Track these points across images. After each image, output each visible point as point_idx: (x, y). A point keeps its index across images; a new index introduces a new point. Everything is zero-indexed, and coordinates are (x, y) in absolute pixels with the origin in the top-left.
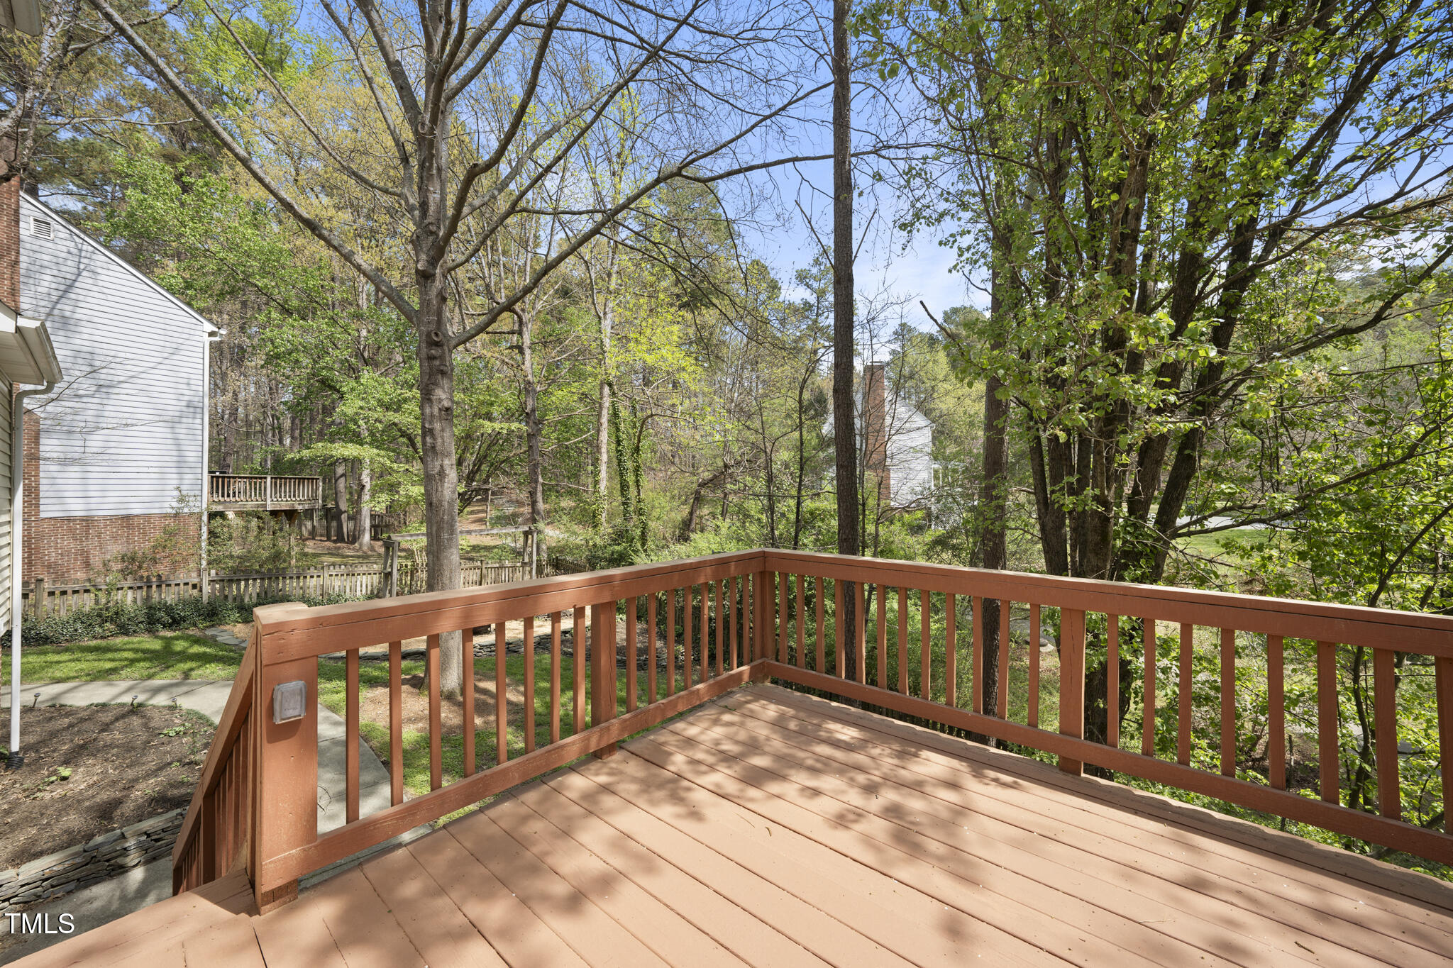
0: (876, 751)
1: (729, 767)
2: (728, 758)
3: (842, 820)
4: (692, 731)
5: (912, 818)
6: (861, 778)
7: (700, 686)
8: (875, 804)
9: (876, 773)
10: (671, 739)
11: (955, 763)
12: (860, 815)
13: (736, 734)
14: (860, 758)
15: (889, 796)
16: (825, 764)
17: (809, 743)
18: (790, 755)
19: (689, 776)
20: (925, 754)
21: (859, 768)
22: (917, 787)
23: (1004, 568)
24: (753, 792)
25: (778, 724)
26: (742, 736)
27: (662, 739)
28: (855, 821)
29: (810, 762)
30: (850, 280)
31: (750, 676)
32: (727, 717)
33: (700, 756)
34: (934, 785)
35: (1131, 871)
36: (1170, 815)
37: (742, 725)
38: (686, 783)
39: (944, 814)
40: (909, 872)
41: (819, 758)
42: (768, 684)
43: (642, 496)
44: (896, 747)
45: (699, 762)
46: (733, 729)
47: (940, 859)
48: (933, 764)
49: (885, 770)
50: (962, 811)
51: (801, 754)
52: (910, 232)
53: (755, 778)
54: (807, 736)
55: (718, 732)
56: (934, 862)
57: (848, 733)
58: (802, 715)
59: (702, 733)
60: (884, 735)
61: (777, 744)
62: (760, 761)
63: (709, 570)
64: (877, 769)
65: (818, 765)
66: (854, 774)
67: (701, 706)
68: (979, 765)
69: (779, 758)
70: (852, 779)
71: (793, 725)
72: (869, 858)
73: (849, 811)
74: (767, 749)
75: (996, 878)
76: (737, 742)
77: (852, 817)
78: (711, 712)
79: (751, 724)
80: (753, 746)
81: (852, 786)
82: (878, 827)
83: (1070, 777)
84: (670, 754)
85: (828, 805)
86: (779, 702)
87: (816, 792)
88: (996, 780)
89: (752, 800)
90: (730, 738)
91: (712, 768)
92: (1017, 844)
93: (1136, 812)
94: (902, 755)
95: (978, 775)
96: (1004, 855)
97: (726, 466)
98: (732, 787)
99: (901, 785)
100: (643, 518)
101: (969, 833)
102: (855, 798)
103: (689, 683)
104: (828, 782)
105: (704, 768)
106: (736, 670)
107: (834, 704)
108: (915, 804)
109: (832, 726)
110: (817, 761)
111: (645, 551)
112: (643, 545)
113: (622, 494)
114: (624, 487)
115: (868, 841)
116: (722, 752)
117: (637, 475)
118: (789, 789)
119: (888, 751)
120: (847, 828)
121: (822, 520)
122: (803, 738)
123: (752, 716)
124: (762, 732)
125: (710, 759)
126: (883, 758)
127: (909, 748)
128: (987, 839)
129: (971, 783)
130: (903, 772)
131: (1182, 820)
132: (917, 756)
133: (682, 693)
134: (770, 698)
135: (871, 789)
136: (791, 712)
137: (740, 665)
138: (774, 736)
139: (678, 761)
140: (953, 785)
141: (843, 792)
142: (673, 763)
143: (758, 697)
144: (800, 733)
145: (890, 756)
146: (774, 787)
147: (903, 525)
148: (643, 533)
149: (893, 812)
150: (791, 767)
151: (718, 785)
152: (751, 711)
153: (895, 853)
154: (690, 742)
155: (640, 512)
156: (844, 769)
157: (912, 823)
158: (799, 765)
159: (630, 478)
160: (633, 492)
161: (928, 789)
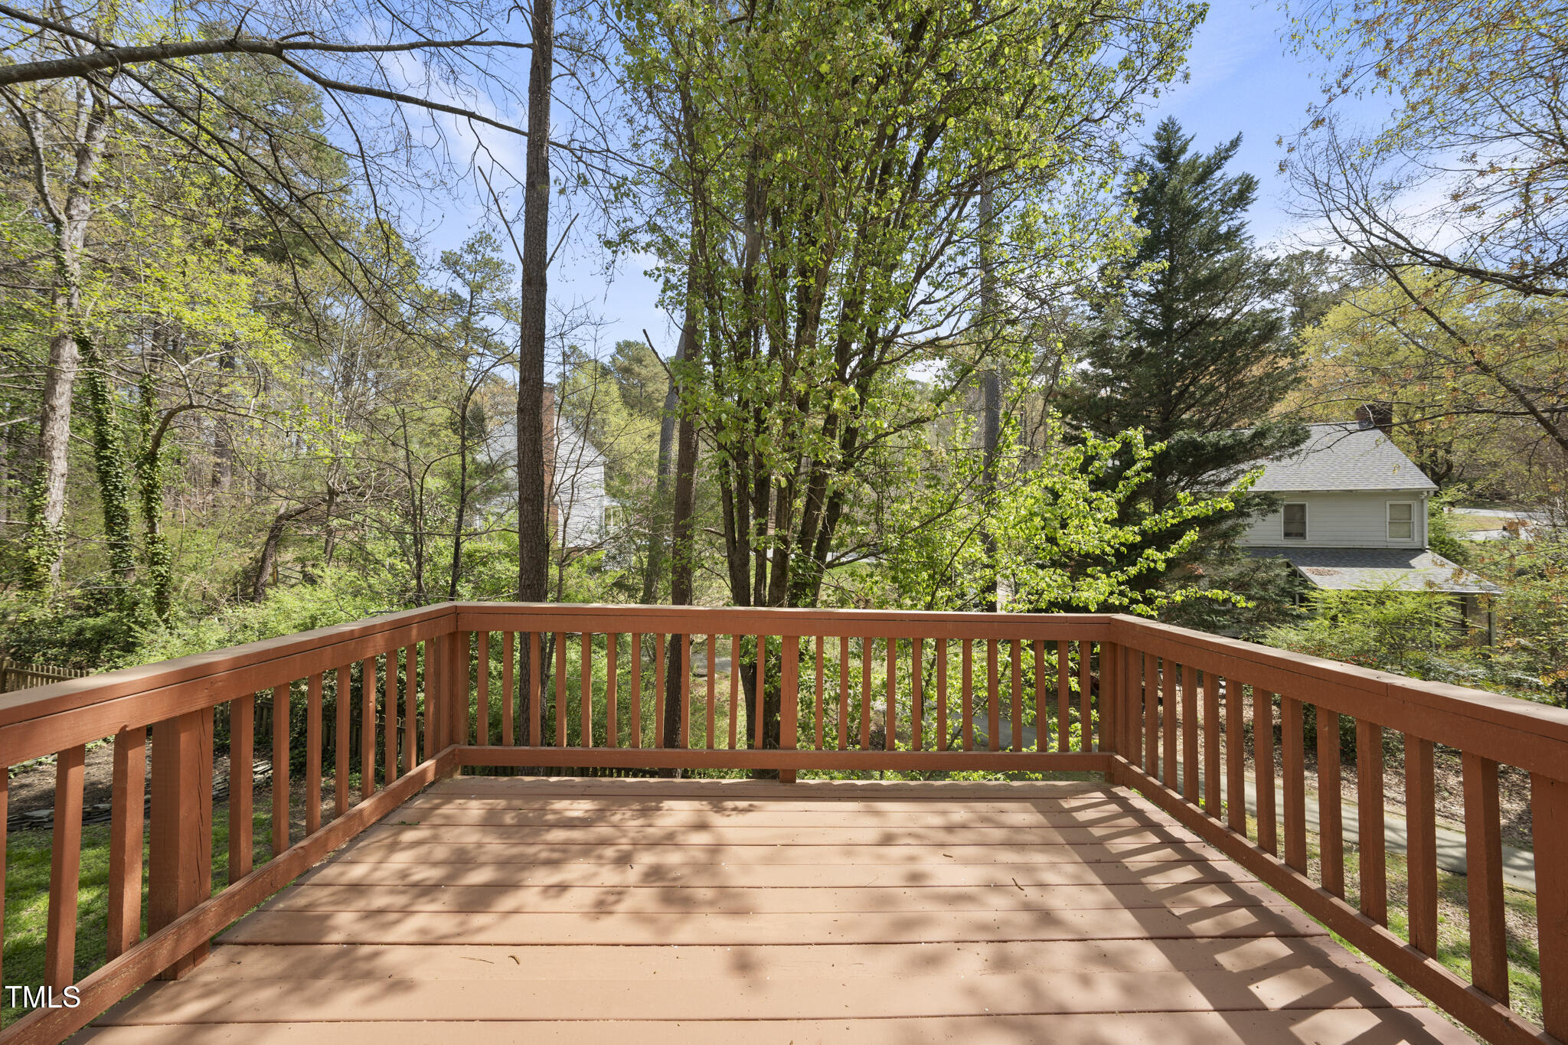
0: (617, 817)
1: (433, 901)
2: (426, 890)
3: (602, 908)
4: (357, 872)
5: (673, 875)
6: (610, 852)
7: (365, 804)
8: (633, 874)
9: (624, 840)
10: (322, 894)
11: (695, 805)
12: (620, 893)
13: (430, 853)
14: (602, 830)
15: (646, 859)
16: (564, 851)
17: (537, 833)
18: (514, 857)
19: (371, 936)
20: (667, 804)
21: (604, 842)
22: (669, 840)
23: (690, 604)
24: (479, 920)
25: (490, 823)
26: (441, 852)
27: (301, 901)
28: (617, 902)
29: (544, 855)
30: (542, 284)
31: (436, 773)
32: (409, 836)
33: (379, 901)
34: (684, 833)
35: (849, 848)
36: (859, 793)
37: (435, 839)
38: (366, 950)
39: (701, 856)
40: (687, 931)
41: (552, 846)
42: (458, 777)
43: (160, 532)
44: (636, 806)
45: (381, 911)
46: (423, 850)
47: (712, 903)
48: (678, 812)
49: (632, 835)
50: (716, 849)
51: (532, 850)
52: (615, 252)
53: (478, 900)
54: (530, 826)
55: (400, 860)
56: (708, 910)
57: (579, 808)
58: (517, 803)
59: (375, 869)
60: (621, 798)
61: (495, 846)
62: (480, 876)
63: (379, 639)
64: (624, 836)
65: (555, 856)
66: (600, 850)
67: (367, 832)
68: (717, 797)
69: (502, 863)
70: (600, 857)
71: (509, 819)
72: (643, 935)
73: (607, 893)
74: (483, 859)
75: (763, 899)
76: (435, 864)
77: (612, 898)
78: (383, 835)
79: (450, 835)
80: (462, 861)
81: (602, 865)
82: (644, 898)
83: (788, 786)
84: (327, 917)
85: (581, 897)
86: (480, 796)
87: (563, 888)
88: (735, 809)
89: (480, 930)
90: (426, 862)
91: (406, 912)
92: (768, 861)
93: (839, 799)
94: (644, 812)
95: (720, 810)
96: (762, 876)
97: (332, 493)
98: (445, 924)
99: (653, 844)
100: (162, 569)
101: (730, 868)
102: (610, 877)
103: (345, 806)
104: (575, 870)
105: (393, 917)
106: (415, 770)
107: (553, 779)
108: (673, 858)
109: (559, 805)
110: (553, 850)
111: (166, 621)
112: (160, 611)
113: (110, 530)
114: (114, 519)
115: (638, 916)
116: (415, 885)
117: (149, 500)
118: (528, 897)
119: (629, 814)
120: (610, 913)
121: (484, 565)
122: (527, 830)
123: (450, 822)
124: (470, 838)
125: (400, 900)
126: (627, 821)
127: (648, 803)
128: (745, 866)
129: (716, 819)
130: (650, 830)
131: (869, 794)
132: (659, 809)
133: (334, 822)
134: (467, 795)
135: (624, 860)
136: (502, 803)
137: (421, 759)
138: (487, 840)
139: (345, 922)
140: (702, 826)
141: (595, 875)
142: (334, 929)
143: (449, 797)
144: (522, 824)
145: (633, 818)
146: (508, 902)
147: (583, 566)
148: (160, 593)
149: (655, 874)
150: (523, 869)
151: (423, 931)
152: (446, 817)
153: (670, 916)
154: (358, 889)
155: (154, 560)
156: (588, 849)
157: (675, 879)
158: (533, 863)
159: (133, 506)
160: (137, 527)
161: (680, 839)
